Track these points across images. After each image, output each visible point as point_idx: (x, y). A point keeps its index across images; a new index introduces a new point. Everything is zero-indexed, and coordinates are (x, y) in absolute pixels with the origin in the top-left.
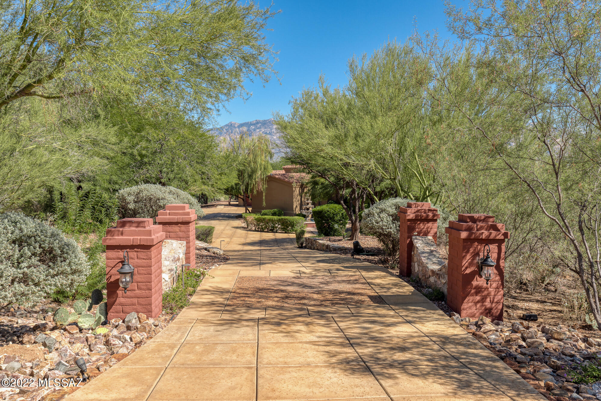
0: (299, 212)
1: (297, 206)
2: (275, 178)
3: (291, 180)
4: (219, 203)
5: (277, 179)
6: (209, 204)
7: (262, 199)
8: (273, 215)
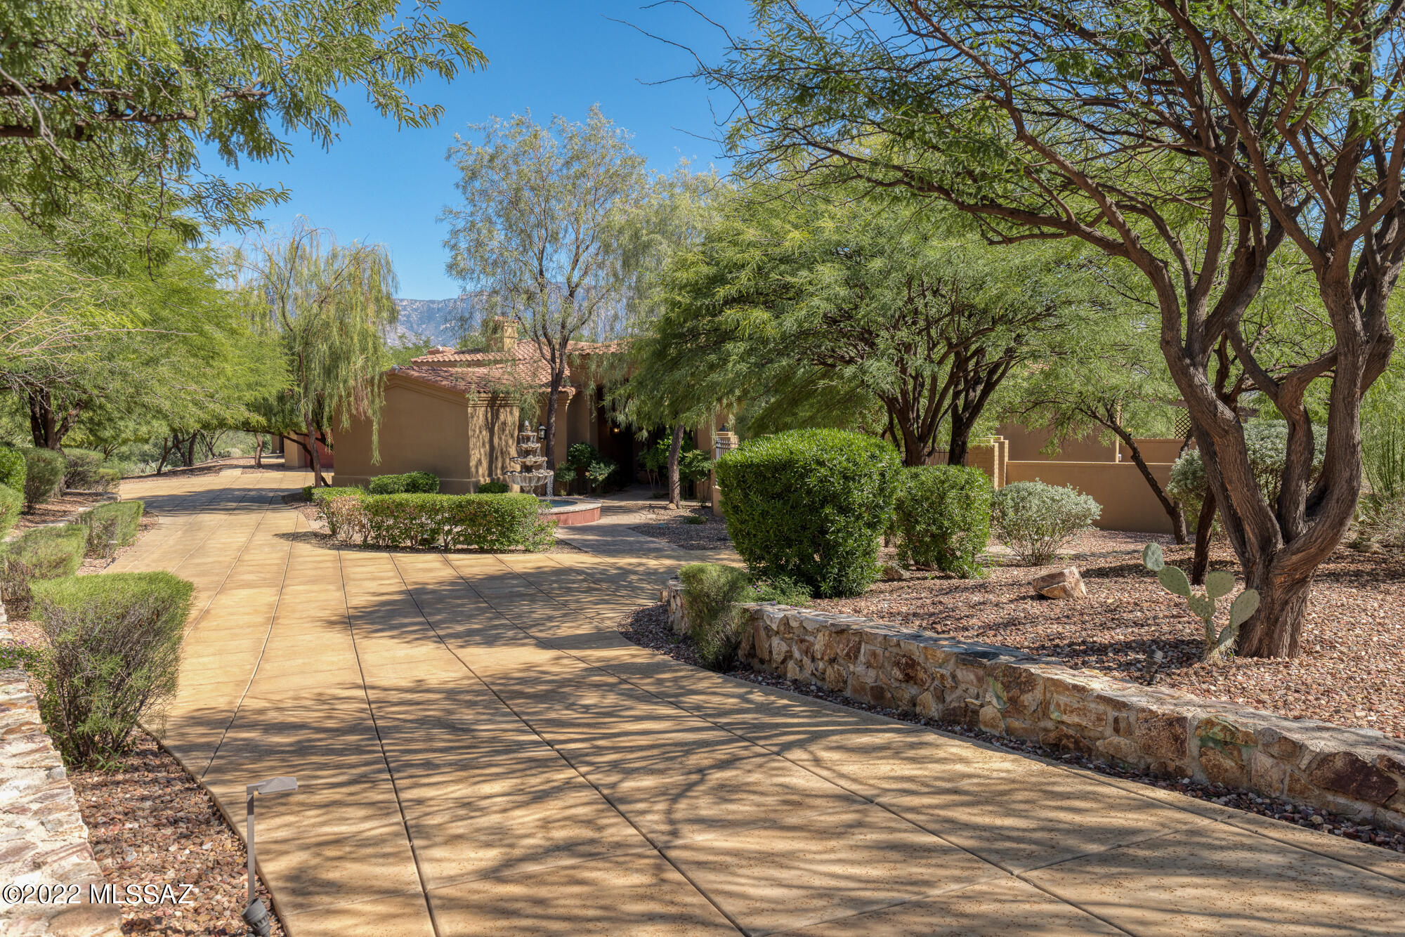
0: (488, 480)
1: (480, 462)
2: (408, 379)
3: (462, 385)
4: (228, 462)
5: (416, 381)
6: (197, 464)
7: (371, 442)
8: (407, 491)
